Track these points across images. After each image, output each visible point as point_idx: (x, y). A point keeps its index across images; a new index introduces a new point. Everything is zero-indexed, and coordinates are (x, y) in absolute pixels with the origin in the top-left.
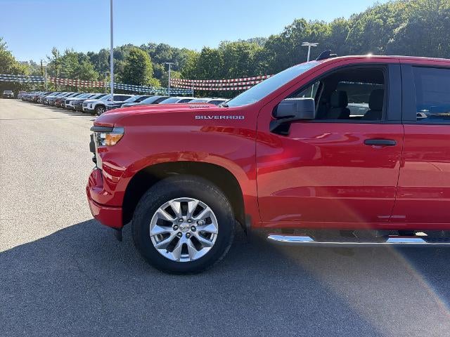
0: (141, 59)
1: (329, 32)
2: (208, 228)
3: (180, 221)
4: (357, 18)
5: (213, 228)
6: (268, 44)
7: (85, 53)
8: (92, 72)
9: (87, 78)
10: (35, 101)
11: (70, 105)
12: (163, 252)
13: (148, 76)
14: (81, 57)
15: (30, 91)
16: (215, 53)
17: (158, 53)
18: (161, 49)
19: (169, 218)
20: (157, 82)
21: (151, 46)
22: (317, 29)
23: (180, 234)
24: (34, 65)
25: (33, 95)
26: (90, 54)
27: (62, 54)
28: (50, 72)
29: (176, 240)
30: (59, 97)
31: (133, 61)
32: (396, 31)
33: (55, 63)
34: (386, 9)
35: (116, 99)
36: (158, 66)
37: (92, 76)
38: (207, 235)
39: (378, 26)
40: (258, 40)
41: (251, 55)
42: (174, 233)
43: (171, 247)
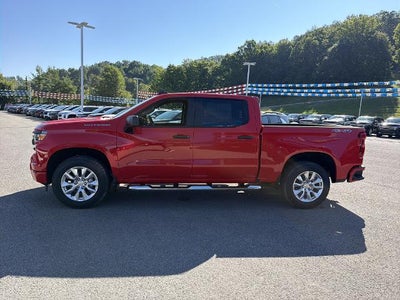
0: (115, 75)
1: (275, 51)
2: (93, 183)
3: (78, 179)
4: (298, 39)
5: (96, 183)
6: (224, 62)
7: (67, 69)
8: (71, 86)
9: (67, 91)
10: (19, 112)
11: (48, 115)
12: (69, 196)
13: (122, 89)
14: (62, 73)
15: (14, 104)
16: (179, 69)
17: (131, 69)
18: (134, 65)
19: (71, 178)
20: (129, 95)
21: (125, 62)
22: (265, 48)
23: (78, 187)
24: (20, 79)
25: (17, 107)
26: (70, 70)
27: (45, 71)
28: (33, 86)
29: (76, 190)
30: (39, 109)
31: (107, 77)
32: (330, 50)
33: (38, 78)
34: (321, 32)
35: (85, 110)
36: (130, 80)
37: (71, 89)
38: (94, 187)
39: (315, 46)
40: (218, 58)
41: (210, 70)
42: (74, 186)
43: (73, 194)
